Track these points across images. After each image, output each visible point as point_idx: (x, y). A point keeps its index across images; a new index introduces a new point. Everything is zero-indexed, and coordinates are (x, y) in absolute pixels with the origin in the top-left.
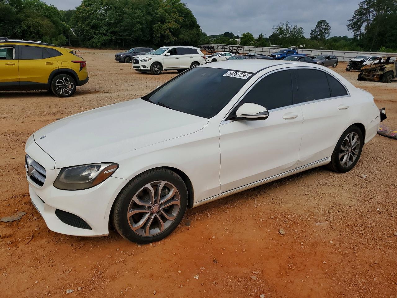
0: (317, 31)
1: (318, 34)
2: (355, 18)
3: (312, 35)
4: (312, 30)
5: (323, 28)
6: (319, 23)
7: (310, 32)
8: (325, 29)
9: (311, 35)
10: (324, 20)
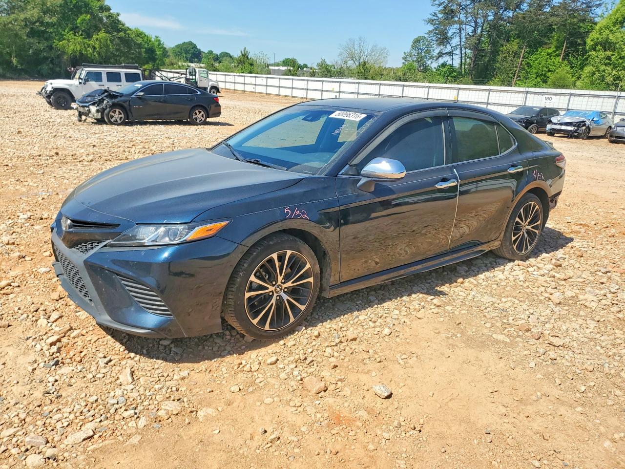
0: (413, 54)
1: (415, 59)
2: (435, 18)
3: (406, 61)
4: (405, 53)
5: (422, 50)
6: (417, 41)
7: (403, 55)
8: (426, 51)
9: (404, 61)
10: (423, 37)
